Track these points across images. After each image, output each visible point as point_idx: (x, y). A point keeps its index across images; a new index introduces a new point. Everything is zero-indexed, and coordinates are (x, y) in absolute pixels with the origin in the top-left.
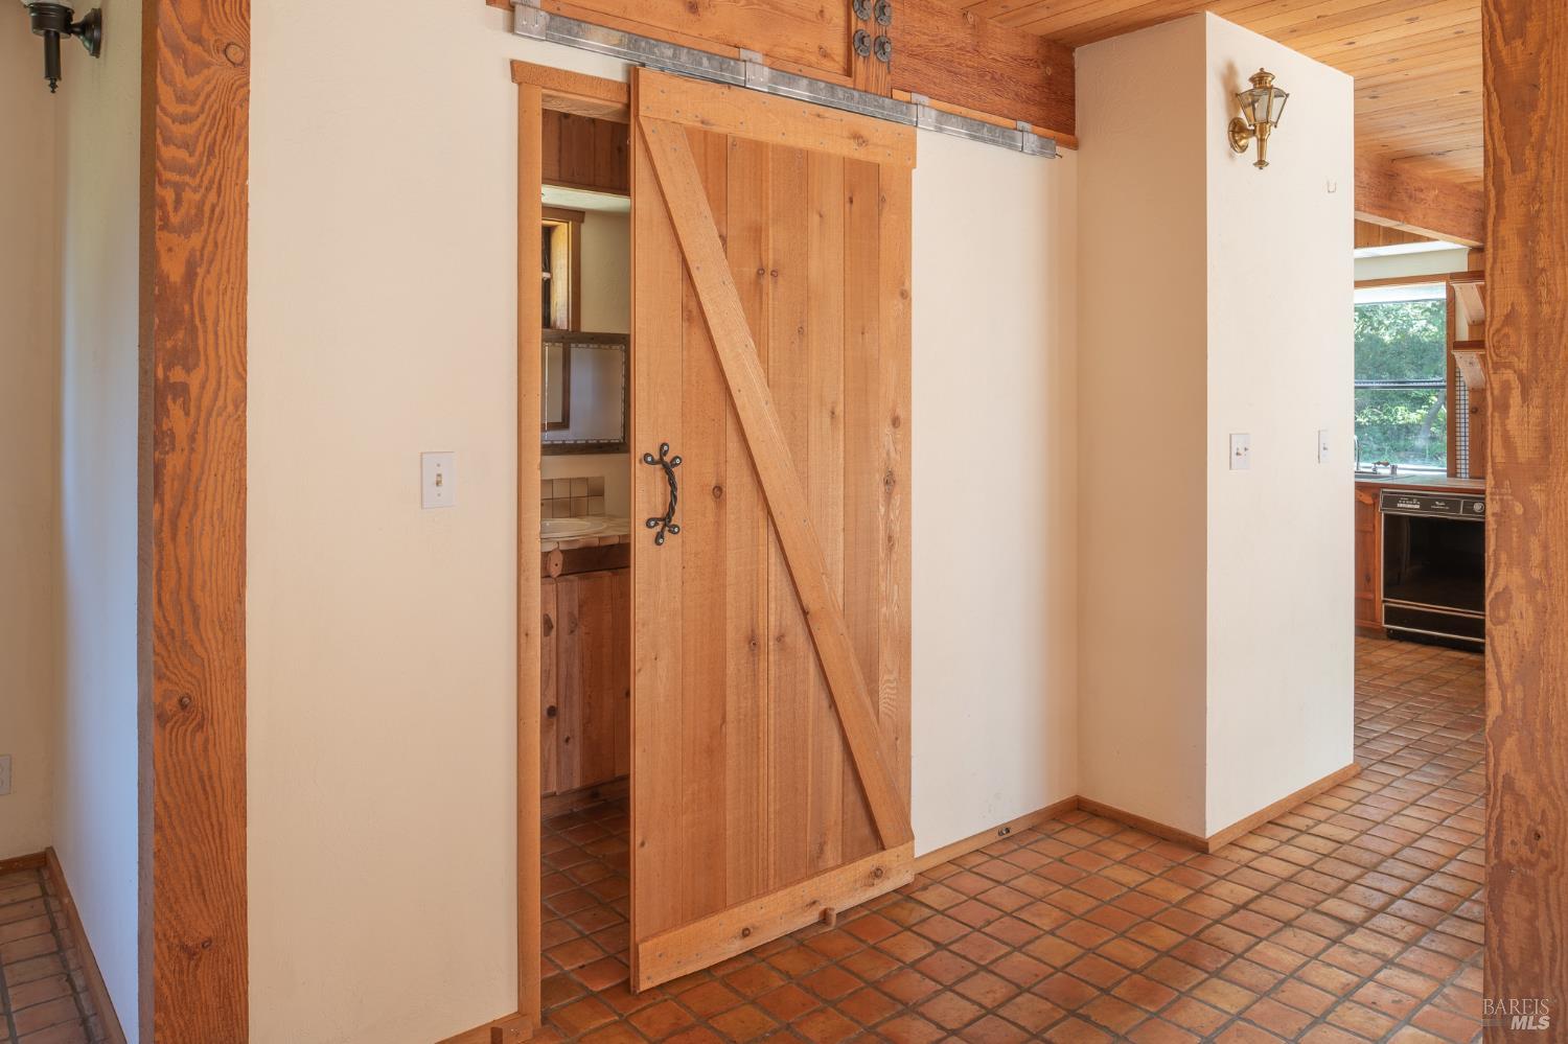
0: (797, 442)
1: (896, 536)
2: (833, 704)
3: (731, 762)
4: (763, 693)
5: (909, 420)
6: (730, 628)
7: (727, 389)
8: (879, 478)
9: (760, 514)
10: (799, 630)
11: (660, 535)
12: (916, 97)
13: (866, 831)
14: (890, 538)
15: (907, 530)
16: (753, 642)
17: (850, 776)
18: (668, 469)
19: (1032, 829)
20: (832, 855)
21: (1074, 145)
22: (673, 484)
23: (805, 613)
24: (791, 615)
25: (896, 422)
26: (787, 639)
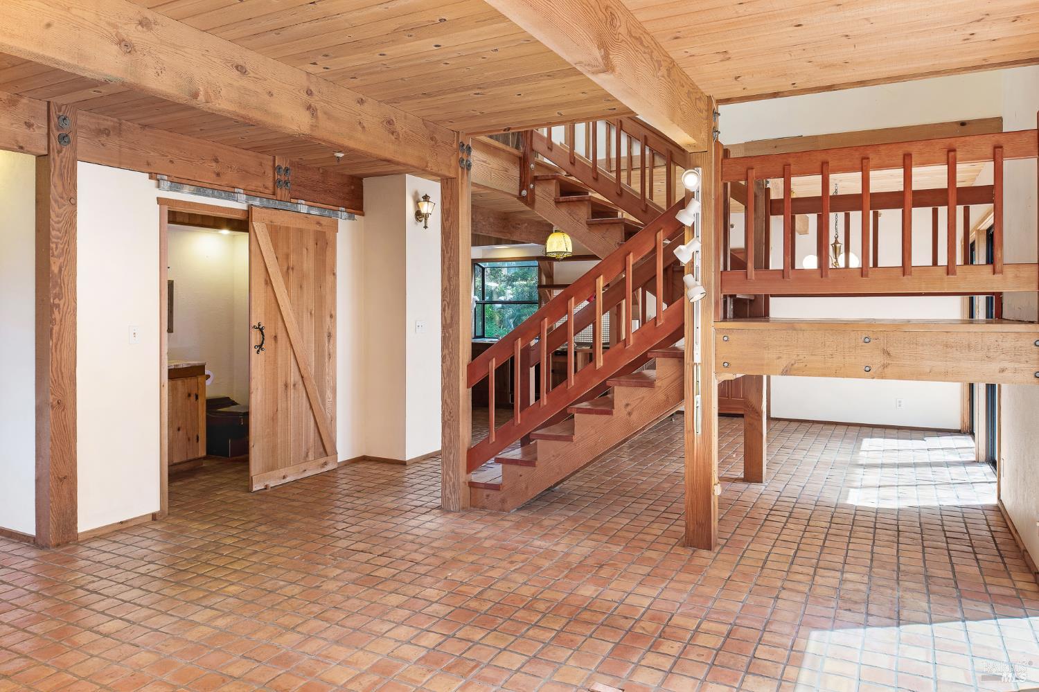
0: (300, 323)
1: (331, 354)
2: (311, 407)
3: (279, 424)
4: (289, 402)
5: (336, 315)
6: (279, 381)
7: (278, 305)
8: (326, 335)
9: (289, 345)
10: (301, 382)
11: (258, 351)
12: (300, 201)
13: (322, 449)
14: (330, 355)
15: (335, 352)
16: (286, 386)
17: (316, 431)
18: (261, 330)
19: (346, 465)
20: (311, 457)
21: (363, 215)
22: (263, 335)
23: (302, 377)
24: (298, 378)
25: (331, 316)
26: (297, 386)
